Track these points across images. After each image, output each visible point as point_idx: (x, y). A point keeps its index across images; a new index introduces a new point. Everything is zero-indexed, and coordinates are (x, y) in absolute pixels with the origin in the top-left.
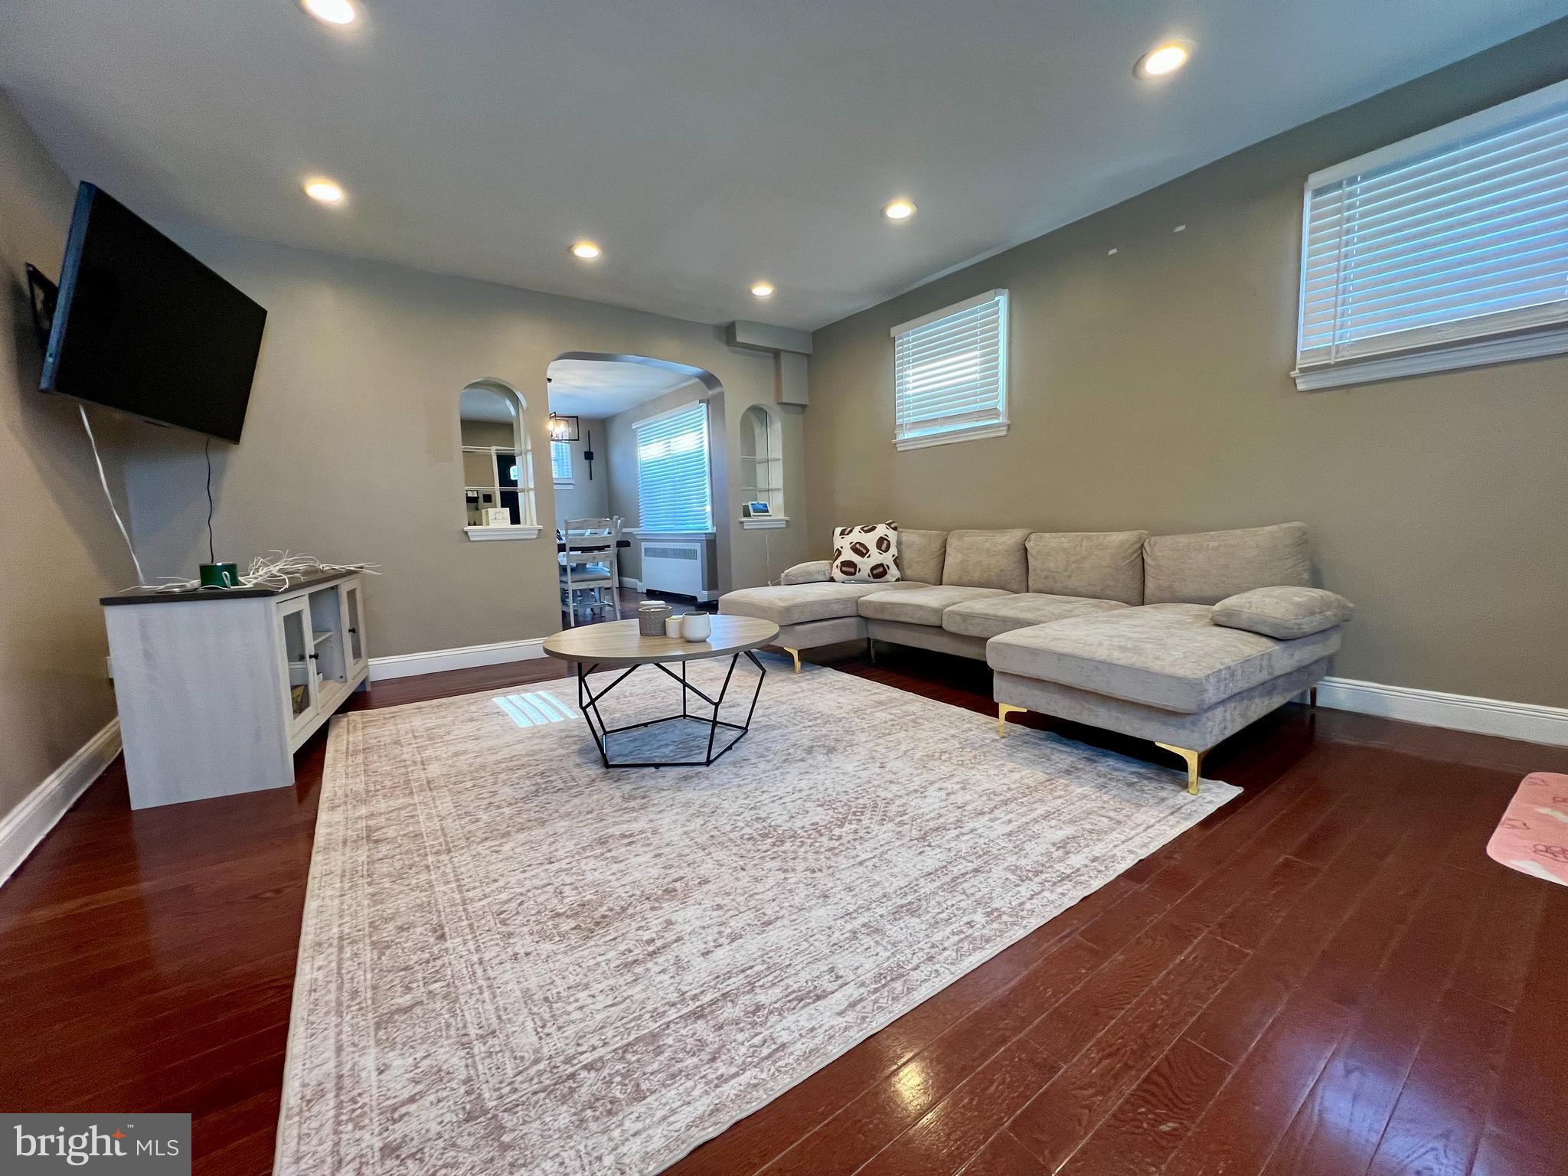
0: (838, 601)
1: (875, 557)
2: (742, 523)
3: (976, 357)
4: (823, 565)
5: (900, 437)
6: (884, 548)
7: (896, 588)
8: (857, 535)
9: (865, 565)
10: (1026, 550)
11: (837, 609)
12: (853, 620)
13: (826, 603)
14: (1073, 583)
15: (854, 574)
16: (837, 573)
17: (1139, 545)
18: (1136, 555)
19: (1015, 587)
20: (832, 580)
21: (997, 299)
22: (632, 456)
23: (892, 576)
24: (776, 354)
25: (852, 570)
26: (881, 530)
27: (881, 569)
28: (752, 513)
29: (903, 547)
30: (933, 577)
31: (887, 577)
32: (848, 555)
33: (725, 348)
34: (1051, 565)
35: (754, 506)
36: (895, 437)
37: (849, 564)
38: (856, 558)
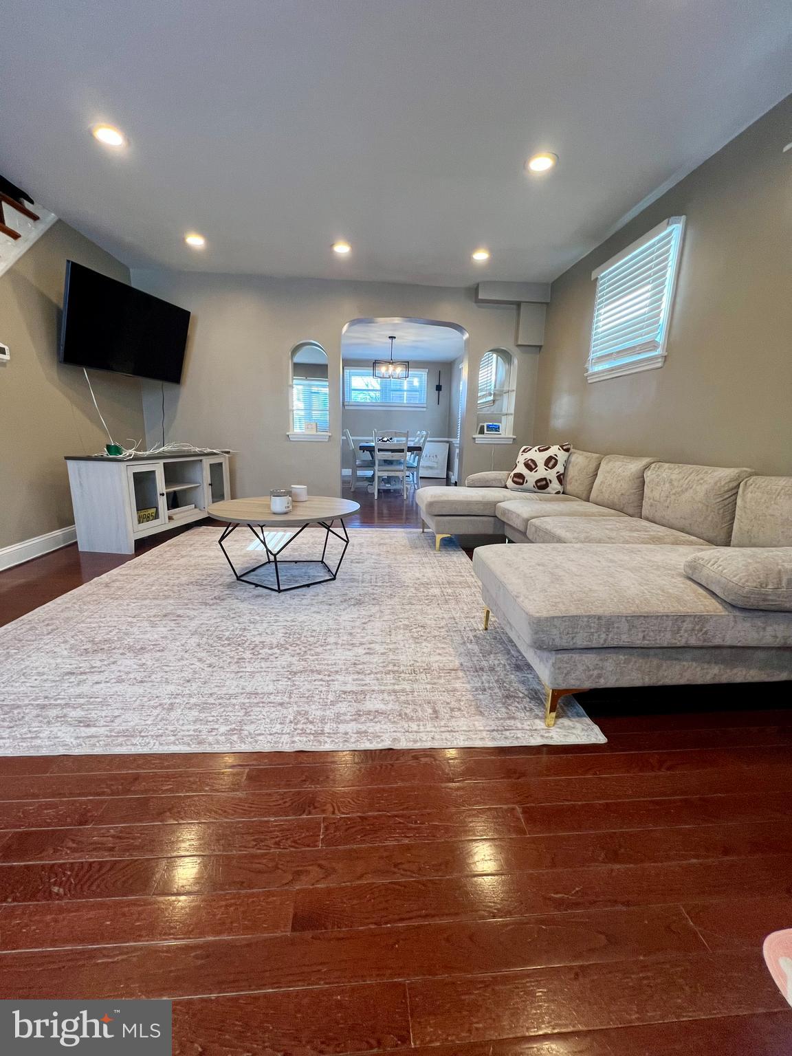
1: (542, 472)
2: (474, 439)
3: (646, 292)
4: (501, 474)
5: (589, 371)
6: (550, 466)
7: (557, 500)
8: (534, 454)
9: (531, 477)
10: (644, 479)
12: (492, 519)
14: (669, 515)
15: (522, 484)
16: (510, 483)
17: (735, 484)
18: (730, 494)
19: (631, 511)
20: (506, 487)
21: (669, 229)
22: (458, 388)
23: (554, 489)
24: (518, 304)
25: (522, 481)
26: (554, 450)
27: (544, 482)
28: (485, 432)
29: (570, 466)
30: (584, 496)
31: (549, 489)
32: (521, 469)
33: (474, 304)
34: (656, 494)
35: (488, 426)
36: (587, 370)
37: (520, 476)
38: (525, 471)
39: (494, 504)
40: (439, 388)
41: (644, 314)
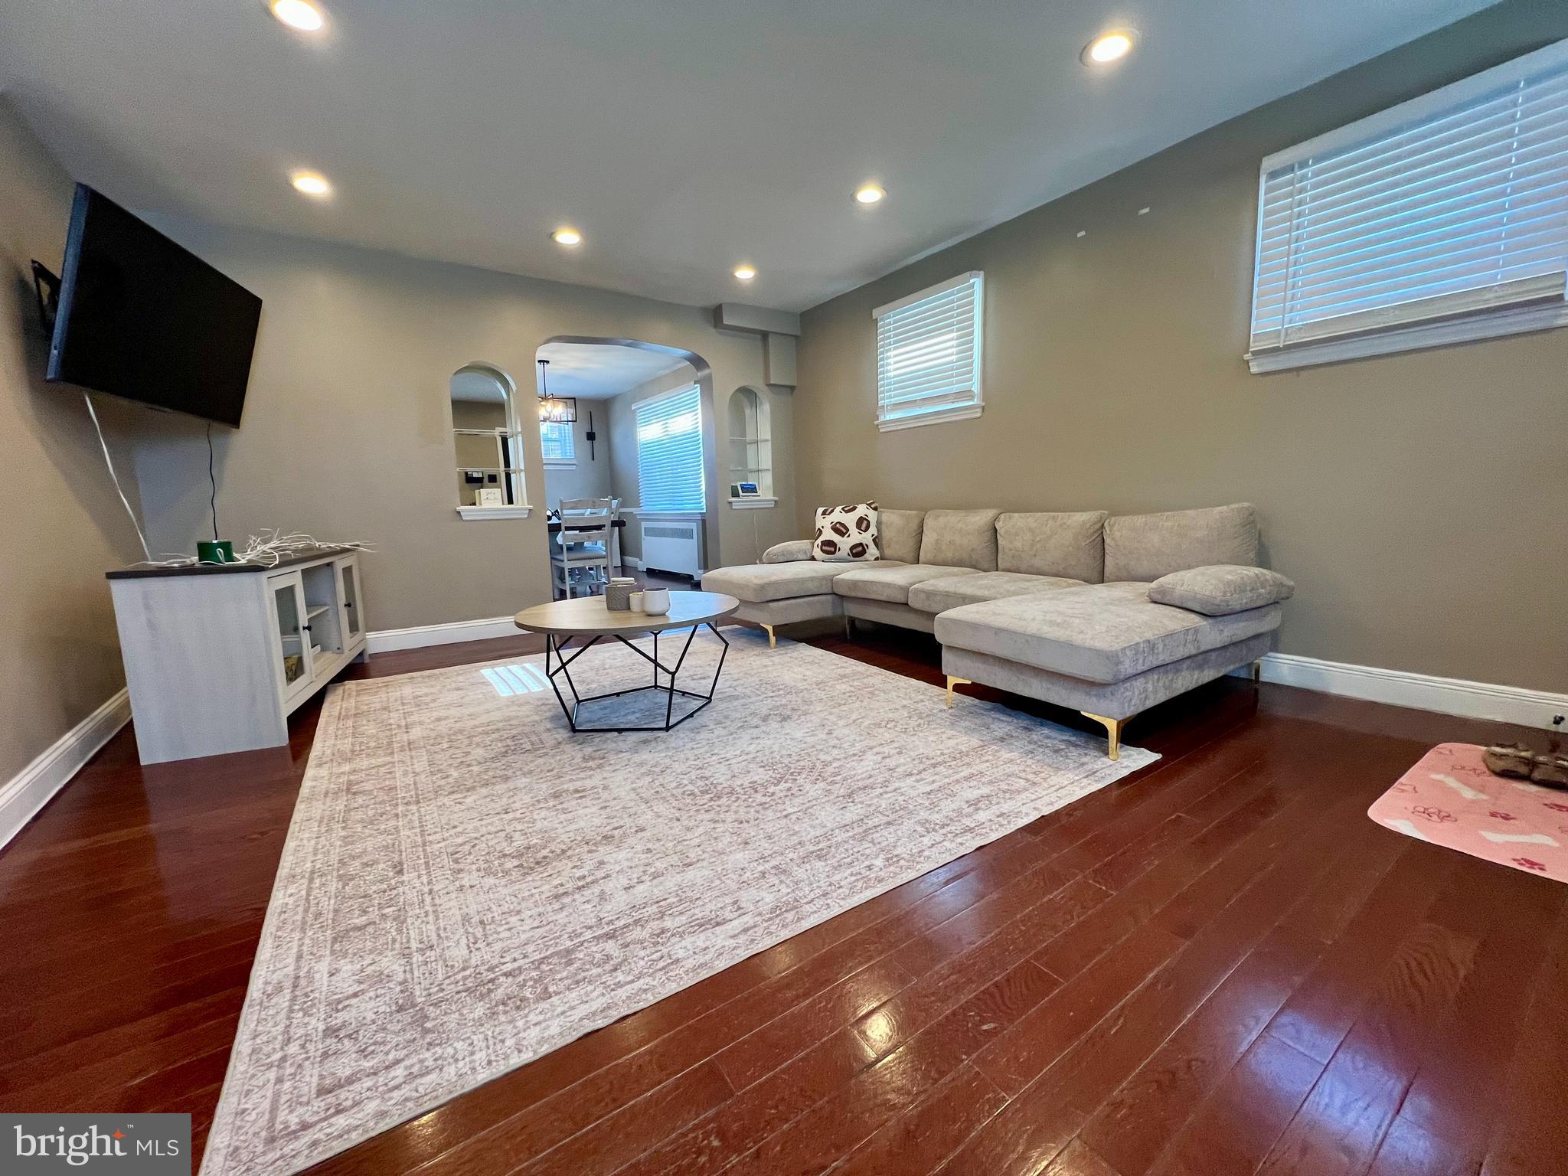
0: (812, 579)
1: (855, 537)
2: (730, 503)
3: (952, 339)
4: (804, 544)
5: (882, 419)
6: (863, 528)
7: (873, 567)
8: (838, 516)
9: (845, 544)
10: (996, 530)
11: (813, 588)
12: (829, 597)
13: (803, 581)
14: (1038, 562)
15: (834, 553)
16: (817, 553)
17: (1100, 525)
18: (1096, 535)
19: (986, 566)
20: (813, 559)
21: (972, 281)
22: (631, 435)
23: (872, 555)
24: (765, 335)
25: (833, 549)
26: (862, 510)
27: (860, 548)
28: (741, 493)
29: (883, 526)
30: (911, 556)
31: (866, 556)
32: (828, 535)
33: (713, 330)
34: (1018, 544)
35: (742, 487)
36: (877, 418)
37: (830, 543)
38: (836, 538)
39: (830, 579)
40: (591, 436)
41: (952, 362)
